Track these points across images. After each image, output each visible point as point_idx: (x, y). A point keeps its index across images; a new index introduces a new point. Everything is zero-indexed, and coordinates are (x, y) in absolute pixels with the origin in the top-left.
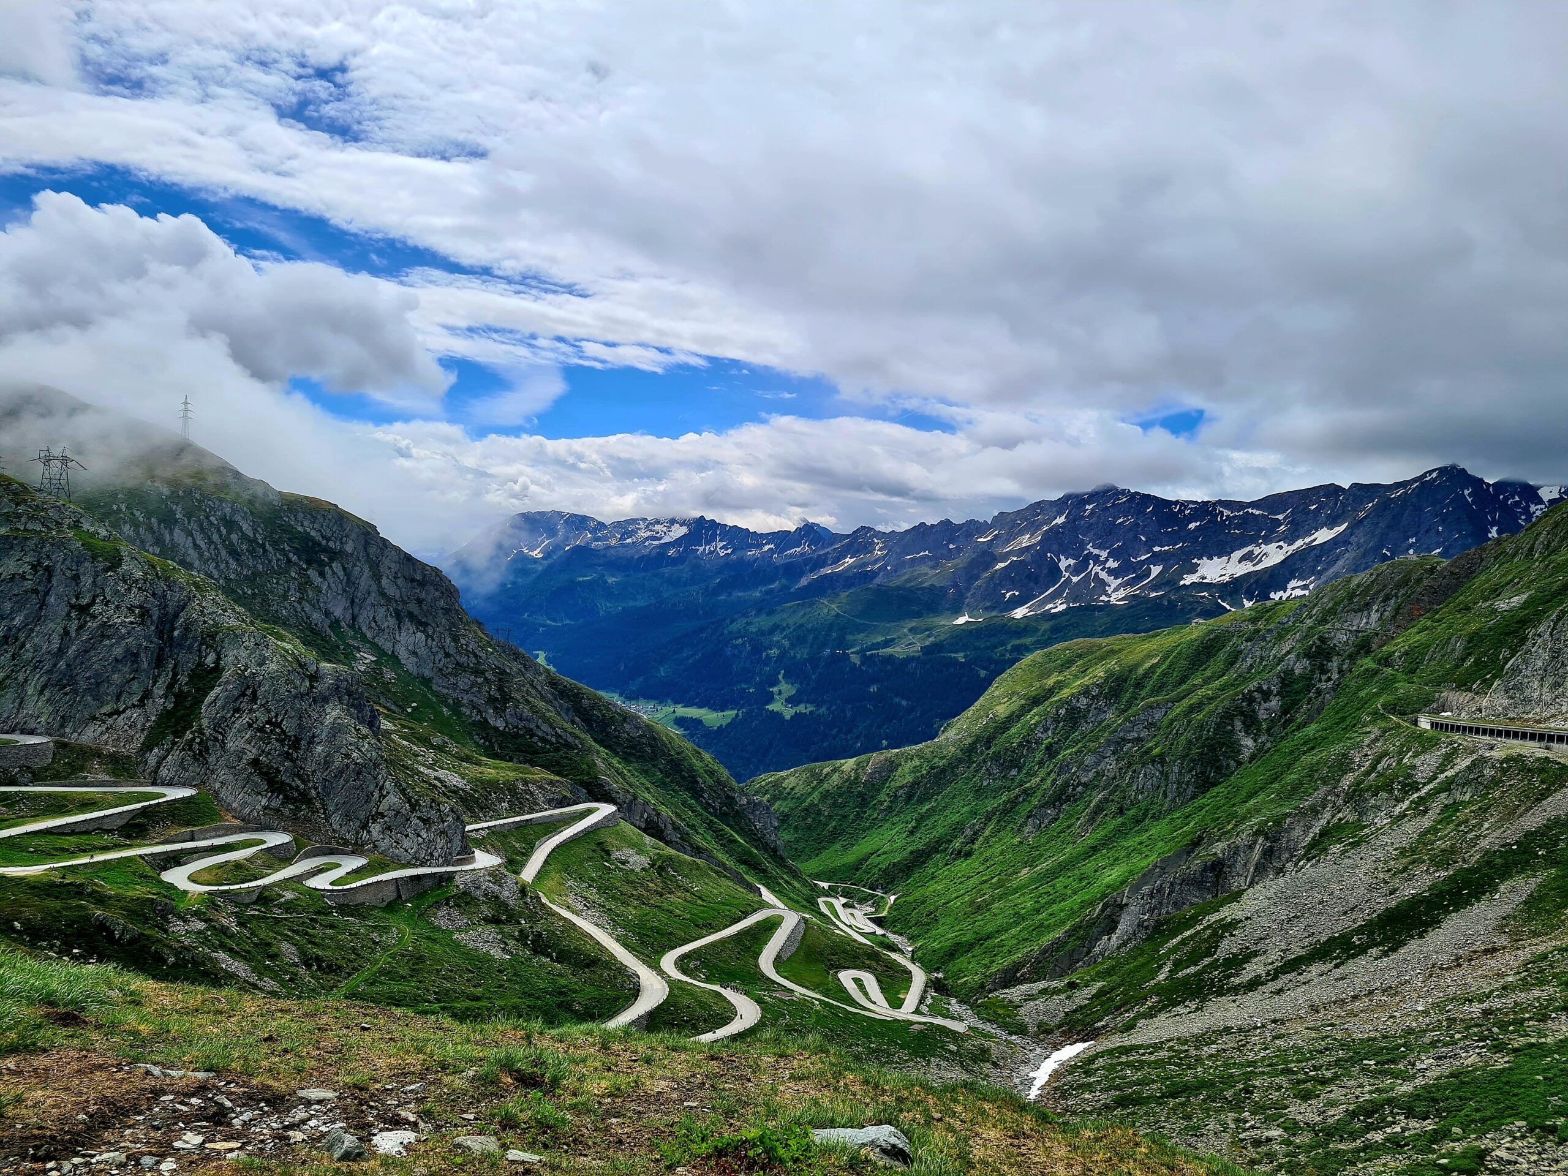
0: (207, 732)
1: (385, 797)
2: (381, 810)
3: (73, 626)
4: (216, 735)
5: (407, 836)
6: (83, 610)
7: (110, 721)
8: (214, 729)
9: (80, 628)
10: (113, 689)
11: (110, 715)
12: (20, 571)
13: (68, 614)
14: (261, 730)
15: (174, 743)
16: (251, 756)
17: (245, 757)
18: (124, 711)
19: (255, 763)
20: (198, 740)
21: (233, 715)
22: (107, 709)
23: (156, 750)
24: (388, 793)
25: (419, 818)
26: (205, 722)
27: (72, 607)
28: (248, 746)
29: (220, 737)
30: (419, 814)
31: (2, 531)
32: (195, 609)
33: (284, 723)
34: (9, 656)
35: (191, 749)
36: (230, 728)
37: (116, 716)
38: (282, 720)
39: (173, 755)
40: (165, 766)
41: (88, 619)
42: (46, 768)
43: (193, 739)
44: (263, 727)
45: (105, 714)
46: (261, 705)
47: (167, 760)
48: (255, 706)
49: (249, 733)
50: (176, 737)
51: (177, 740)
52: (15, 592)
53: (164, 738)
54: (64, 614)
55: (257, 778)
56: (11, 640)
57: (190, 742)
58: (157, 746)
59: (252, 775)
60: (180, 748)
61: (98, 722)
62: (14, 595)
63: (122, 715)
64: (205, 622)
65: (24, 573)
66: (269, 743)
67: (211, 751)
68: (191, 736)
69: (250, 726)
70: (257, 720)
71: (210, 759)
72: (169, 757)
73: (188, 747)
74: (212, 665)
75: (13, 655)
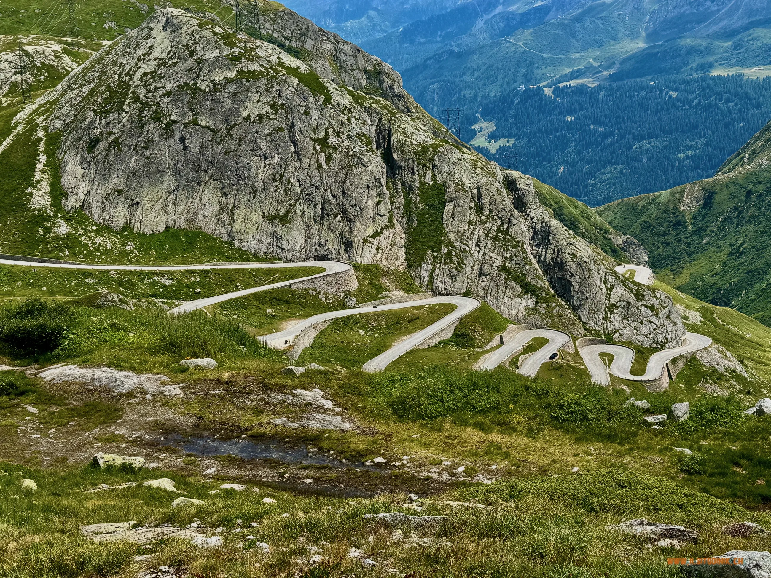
0: (458, 244)
1: (611, 290)
2: (613, 301)
3: (322, 158)
4: (463, 246)
5: (642, 323)
6: (323, 142)
7: (376, 242)
8: (461, 242)
9: (329, 159)
10: (371, 213)
11: (374, 236)
12: (264, 112)
13: (314, 147)
14: (496, 238)
15: (435, 258)
16: (498, 262)
17: (494, 265)
18: (381, 232)
19: (503, 269)
20: (454, 253)
21: (469, 228)
22: (370, 231)
23: (424, 265)
24: (613, 286)
25: (646, 306)
26: (451, 236)
27: (315, 141)
28: (492, 255)
29: (467, 249)
30: (644, 303)
31: (231, 75)
32: (399, 132)
33: (511, 230)
34: (282, 192)
35: (451, 261)
36: (471, 240)
37: (378, 238)
38: (508, 227)
39: (439, 268)
40: (437, 279)
41: (331, 151)
42: (360, 290)
43: (450, 252)
44: (497, 235)
45: (371, 237)
46: (487, 216)
47: (436, 273)
48: (483, 218)
49: (489, 243)
50: (434, 252)
51: (435, 254)
52: (267, 132)
53: (425, 254)
54: (311, 148)
55: (513, 283)
56: (278, 177)
57: (449, 255)
58: (423, 261)
59: (506, 280)
60: (443, 261)
61: (369, 245)
62: (267, 135)
63: (382, 236)
64: (412, 144)
65: (267, 113)
66: (508, 250)
67: (465, 262)
68: (446, 250)
69: (487, 236)
70: (490, 230)
71: (467, 269)
72: (437, 270)
73: (448, 261)
74: (431, 183)
75: (285, 190)
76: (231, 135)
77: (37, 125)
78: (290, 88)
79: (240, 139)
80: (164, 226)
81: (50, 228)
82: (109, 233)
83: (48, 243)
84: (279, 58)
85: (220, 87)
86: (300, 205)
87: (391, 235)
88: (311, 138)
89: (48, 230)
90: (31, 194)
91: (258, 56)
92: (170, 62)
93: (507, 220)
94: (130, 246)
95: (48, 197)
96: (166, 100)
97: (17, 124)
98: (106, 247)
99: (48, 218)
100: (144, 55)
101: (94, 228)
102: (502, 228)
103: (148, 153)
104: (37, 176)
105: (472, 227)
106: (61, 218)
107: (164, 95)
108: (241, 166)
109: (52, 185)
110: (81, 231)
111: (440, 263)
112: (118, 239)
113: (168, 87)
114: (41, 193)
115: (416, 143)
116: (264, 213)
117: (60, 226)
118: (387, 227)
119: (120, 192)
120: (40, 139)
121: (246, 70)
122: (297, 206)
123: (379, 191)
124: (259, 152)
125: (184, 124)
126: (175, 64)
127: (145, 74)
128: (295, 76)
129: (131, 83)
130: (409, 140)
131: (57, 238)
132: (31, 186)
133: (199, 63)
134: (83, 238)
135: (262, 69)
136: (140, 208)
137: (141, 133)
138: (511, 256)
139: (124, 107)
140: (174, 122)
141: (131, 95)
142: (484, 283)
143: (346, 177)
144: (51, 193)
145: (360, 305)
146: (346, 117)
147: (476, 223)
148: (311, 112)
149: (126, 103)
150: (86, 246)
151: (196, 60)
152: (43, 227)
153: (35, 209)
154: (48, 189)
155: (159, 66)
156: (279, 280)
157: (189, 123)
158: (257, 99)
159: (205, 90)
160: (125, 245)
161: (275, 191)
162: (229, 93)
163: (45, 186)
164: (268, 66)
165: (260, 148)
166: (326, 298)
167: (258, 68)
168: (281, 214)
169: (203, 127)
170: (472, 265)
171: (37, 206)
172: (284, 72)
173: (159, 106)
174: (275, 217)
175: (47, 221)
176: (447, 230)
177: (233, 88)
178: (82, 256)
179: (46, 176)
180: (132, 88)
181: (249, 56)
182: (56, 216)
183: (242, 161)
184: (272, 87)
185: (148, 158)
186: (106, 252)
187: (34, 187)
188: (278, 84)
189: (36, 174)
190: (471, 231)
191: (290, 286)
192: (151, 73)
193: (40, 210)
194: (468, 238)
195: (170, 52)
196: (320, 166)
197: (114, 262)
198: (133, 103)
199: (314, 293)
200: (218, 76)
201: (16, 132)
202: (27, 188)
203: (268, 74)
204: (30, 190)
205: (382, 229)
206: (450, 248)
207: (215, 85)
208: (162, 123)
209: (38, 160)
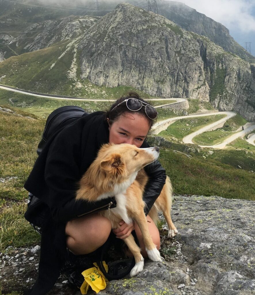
0: (230, 92)
3: (178, 59)
4: (232, 93)
6: (179, 53)
7: (198, 91)
8: (231, 91)
9: (180, 59)
10: (197, 80)
11: (197, 89)
12: (156, 41)
14: (245, 89)
15: (221, 97)
16: (245, 99)
17: (243, 100)
18: (200, 87)
19: (247, 101)
20: (228, 95)
21: (234, 85)
22: (196, 87)
23: (216, 100)
26: (227, 88)
27: (176, 52)
28: (243, 96)
29: (233, 93)
31: (145, 27)
32: (210, 49)
33: (251, 86)
34: (162, 71)
35: (227, 98)
36: (235, 90)
37: (199, 89)
38: (250, 85)
39: (222, 101)
40: (221, 105)
41: (182, 56)
42: (189, 109)
43: (226, 95)
44: (245, 88)
45: (196, 89)
46: (242, 81)
47: (221, 103)
48: (240, 82)
49: (242, 91)
50: (220, 94)
51: (221, 95)
52: (157, 49)
53: (217, 95)
54: (174, 55)
55: (250, 107)
56: (161, 66)
57: (226, 96)
58: (216, 98)
59: (248, 105)
60: (223, 98)
61: (195, 92)
62: (157, 50)
63: (201, 88)
64: (214, 53)
65: (158, 41)
66: (249, 94)
67: (232, 98)
68: (225, 94)
69: (241, 88)
70: (243, 86)
71: (233, 101)
72: (221, 102)
73: (226, 98)
74: (221, 68)
75: (163, 71)
76: (143, 50)
77: (74, 47)
78: (167, 32)
79: (147, 52)
80: (117, 85)
81: (75, 85)
82: (96, 87)
83: (74, 91)
84: (164, 21)
85: (140, 32)
86: (169, 77)
87: (204, 88)
88: (174, 51)
89: (74, 86)
90: (69, 73)
91: (156, 20)
92: (122, 23)
93: (250, 83)
94: (104, 92)
95: (75, 74)
96: (120, 37)
97: (68, 47)
98: (95, 92)
99: (74, 82)
100: (113, 20)
101: (91, 85)
102: (247, 86)
103: (112, 57)
104: (72, 66)
105: (236, 85)
106: (79, 82)
107: (119, 35)
108: (147, 62)
109: (77, 69)
110: (86, 87)
111: (222, 99)
112: (99, 89)
113: (121, 32)
114: (73, 72)
115: (216, 53)
116: (155, 80)
117: (78, 85)
118: (203, 85)
119: (101, 72)
120: (75, 53)
121: (151, 25)
122: (168, 77)
123: (200, 71)
124: (154, 56)
125: (126, 46)
126: (124, 24)
127: (113, 28)
128: (169, 28)
129: (108, 31)
130: (213, 52)
131: (77, 89)
132: (70, 70)
133: (133, 23)
134: (86, 89)
135: (157, 25)
136: (109, 78)
137: (110, 50)
138: (250, 96)
139: (104, 40)
140: (122, 45)
141: (107, 35)
142: (239, 107)
143: (187, 66)
144: (76, 72)
145: (189, 115)
146: (189, 43)
147: (237, 84)
148: (175, 41)
149: (105, 38)
150: (87, 92)
151: (132, 22)
152: (72, 85)
153: (70, 78)
154: (76, 71)
155: (118, 24)
156: (158, 105)
157: (128, 46)
158: (154, 36)
159: (134, 33)
160: (102, 92)
161: (160, 71)
162: (144, 34)
163: (75, 70)
164: (159, 24)
165: (154, 55)
166: (176, 112)
167: (155, 25)
168: (161, 80)
169: (133, 47)
170: (235, 100)
171: (71, 77)
172: (165, 26)
173: (117, 39)
174: (159, 81)
175: (74, 83)
176: (226, 86)
177: (145, 32)
178: (85, 96)
179: (75, 66)
180: (108, 33)
181: (152, 20)
182: (77, 81)
183: (147, 60)
184: (160, 32)
185: (112, 59)
186: (95, 94)
187: (71, 70)
188: (162, 30)
189: (72, 65)
190: (235, 87)
191: (162, 107)
192: (115, 27)
193: (72, 79)
194: (234, 89)
195: (122, 19)
196: (177, 62)
197: (97, 98)
198: (108, 38)
199: (171, 110)
200: (140, 28)
201: (67, 50)
202: (68, 71)
203: (159, 27)
204: (69, 71)
205: (201, 86)
206: (227, 93)
207: (138, 31)
208: (118, 46)
209: (73, 60)
